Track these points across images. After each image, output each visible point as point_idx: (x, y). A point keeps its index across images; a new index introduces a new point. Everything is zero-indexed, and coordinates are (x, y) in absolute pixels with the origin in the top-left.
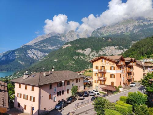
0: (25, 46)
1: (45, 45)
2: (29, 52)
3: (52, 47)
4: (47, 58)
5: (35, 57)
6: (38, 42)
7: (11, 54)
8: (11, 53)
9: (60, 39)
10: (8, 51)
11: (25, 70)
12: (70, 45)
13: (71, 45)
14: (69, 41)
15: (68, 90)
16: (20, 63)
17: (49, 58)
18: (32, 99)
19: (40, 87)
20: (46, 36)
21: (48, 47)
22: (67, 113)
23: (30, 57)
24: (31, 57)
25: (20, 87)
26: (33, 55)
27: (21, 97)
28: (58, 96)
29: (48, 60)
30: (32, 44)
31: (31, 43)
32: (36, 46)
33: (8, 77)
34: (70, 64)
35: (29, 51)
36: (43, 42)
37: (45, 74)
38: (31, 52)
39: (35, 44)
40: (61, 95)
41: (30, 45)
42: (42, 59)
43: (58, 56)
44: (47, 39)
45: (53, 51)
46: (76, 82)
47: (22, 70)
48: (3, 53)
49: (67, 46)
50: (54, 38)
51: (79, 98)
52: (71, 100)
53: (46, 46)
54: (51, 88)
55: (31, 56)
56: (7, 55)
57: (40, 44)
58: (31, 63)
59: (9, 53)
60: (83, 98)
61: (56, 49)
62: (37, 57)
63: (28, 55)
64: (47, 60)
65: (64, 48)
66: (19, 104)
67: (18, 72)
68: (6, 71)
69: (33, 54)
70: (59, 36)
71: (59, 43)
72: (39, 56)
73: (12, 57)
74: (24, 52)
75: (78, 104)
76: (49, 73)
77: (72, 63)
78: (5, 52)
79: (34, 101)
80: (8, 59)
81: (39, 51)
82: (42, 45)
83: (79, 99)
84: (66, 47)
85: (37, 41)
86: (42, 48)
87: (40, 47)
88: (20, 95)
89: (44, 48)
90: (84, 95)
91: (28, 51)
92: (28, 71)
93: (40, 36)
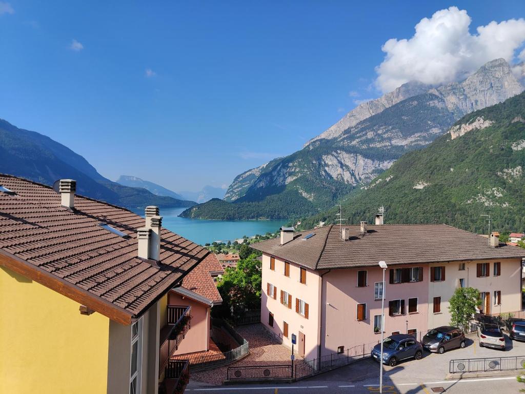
0: (318, 143)
1: (380, 132)
2: (329, 160)
3: (405, 137)
4: (388, 180)
5: (347, 176)
6: (356, 127)
7: (280, 170)
8: (279, 168)
9: (439, 105)
10: (271, 162)
11: (317, 216)
12: (482, 124)
13: (487, 124)
14: (480, 108)
15: (437, 301)
16: (304, 194)
17: (396, 178)
18: (302, 308)
19: (324, 273)
20: (383, 101)
21: (390, 139)
22: (414, 385)
23: (331, 177)
24: (334, 176)
25: (272, 267)
26: (340, 170)
27: (275, 298)
28: (391, 314)
29: (390, 185)
30: (336, 135)
31: (333, 131)
32: (352, 138)
33: (273, 235)
34: (484, 199)
35: (330, 156)
36: (373, 122)
37: (344, 234)
38: (335, 162)
39: (346, 132)
40: (403, 313)
41: (330, 138)
42: (371, 183)
43: (431, 171)
44: (387, 109)
45: (409, 154)
46: (479, 275)
47: (309, 217)
48: (261, 168)
49: (466, 128)
50: (415, 103)
51: (482, 340)
52: (442, 341)
53: (385, 136)
54: (362, 283)
55: (335, 172)
56: (271, 173)
57: (362, 130)
58: (335, 196)
59: (275, 168)
60: (503, 343)
61: (423, 143)
62: (353, 175)
63: (325, 171)
64: (388, 183)
65: (454, 136)
66: (271, 317)
67: (299, 223)
68: (267, 218)
69: (342, 165)
70: (437, 93)
71: (434, 120)
72: (361, 172)
73: (282, 179)
74: (314, 162)
75: (466, 364)
76: (362, 229)
77: (493, 198)
78: (265, 166)
79: (307, 316)
80: (274, 184)
81: (360, 157)
82: (370, 135)
83: (482, 345)
84: (462, 133)
85: (354, 123)
86: (371, 146)
87: (363, 142)
88: (273, 290)
89: (378, 145)
90: (512, 334)
91: (324, 157)
92: (324, 220)
93: (363, 103)
